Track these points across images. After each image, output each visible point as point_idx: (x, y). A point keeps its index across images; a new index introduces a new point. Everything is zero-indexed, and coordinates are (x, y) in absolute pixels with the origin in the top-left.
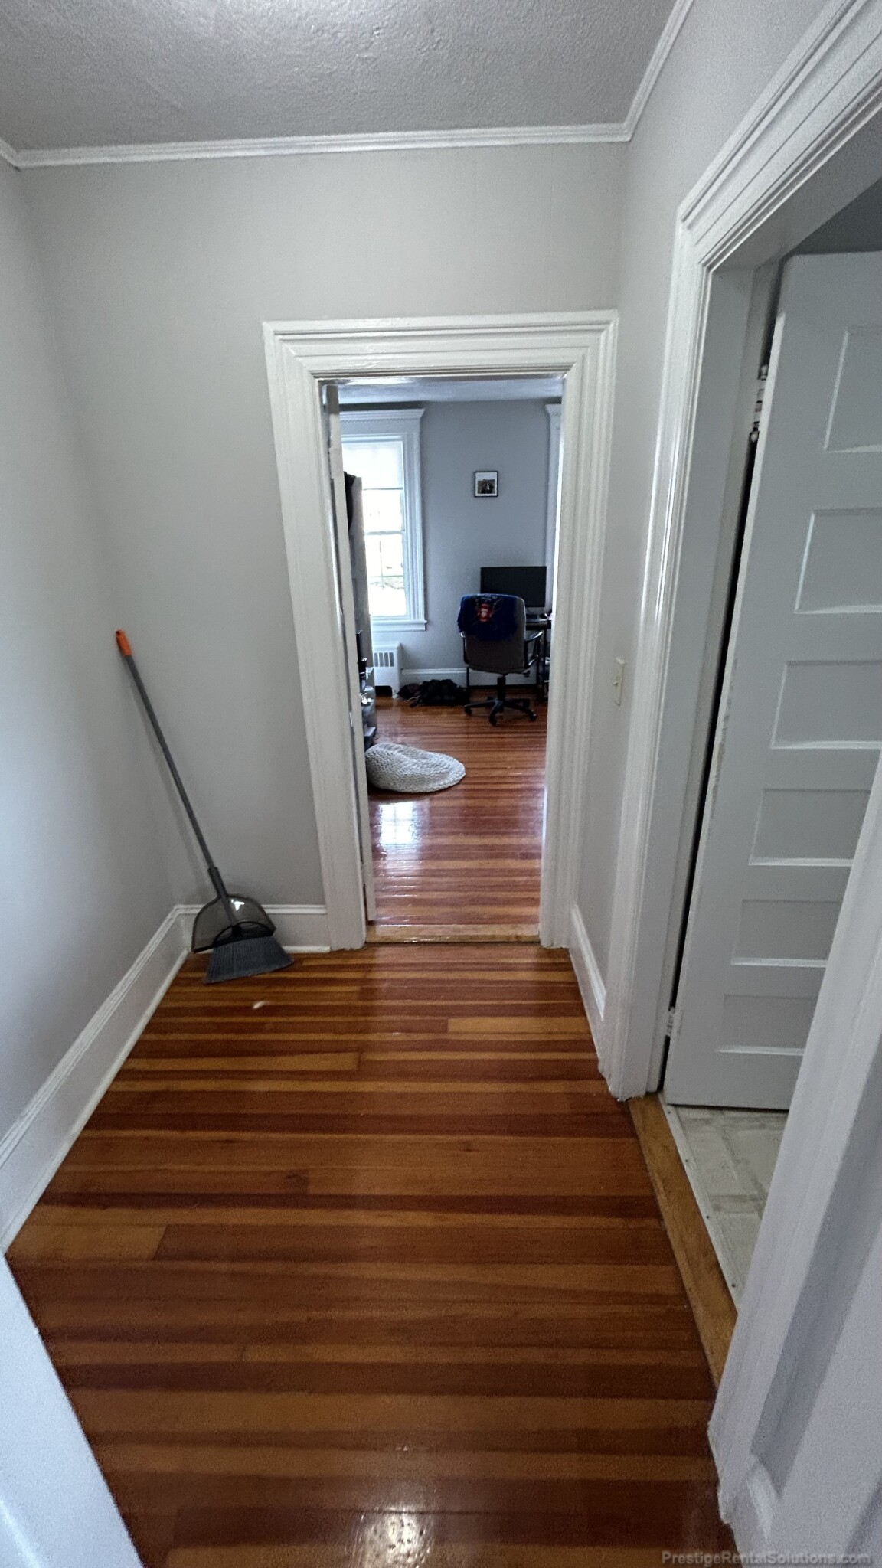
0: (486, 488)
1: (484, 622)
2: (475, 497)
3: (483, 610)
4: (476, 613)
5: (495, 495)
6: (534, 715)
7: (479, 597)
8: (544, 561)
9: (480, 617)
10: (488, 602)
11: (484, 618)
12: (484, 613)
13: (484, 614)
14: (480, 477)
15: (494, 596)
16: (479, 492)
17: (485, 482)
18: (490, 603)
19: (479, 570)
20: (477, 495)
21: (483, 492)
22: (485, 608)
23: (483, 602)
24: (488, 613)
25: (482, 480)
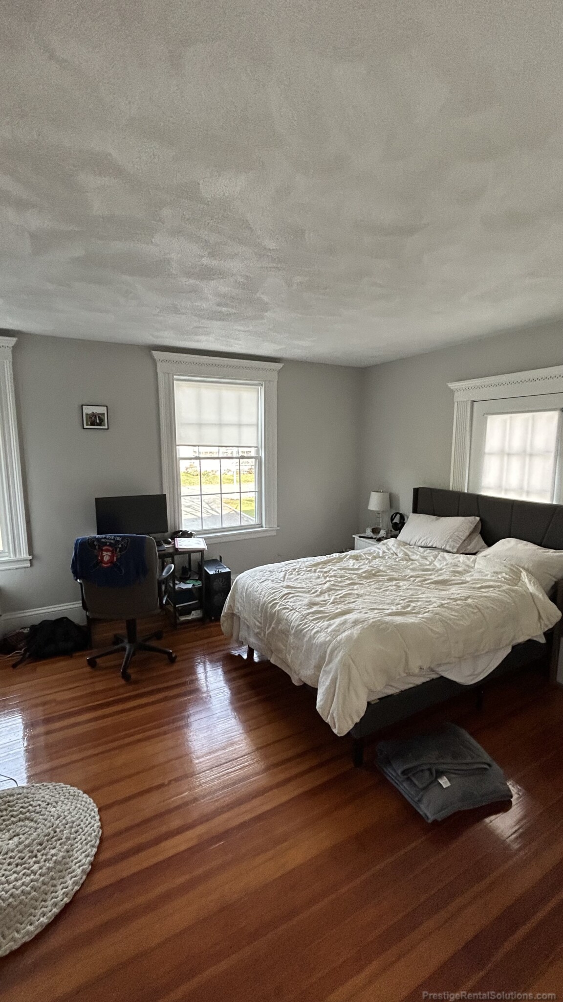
0: (96, 421)
1: (108, 567)
2: (84, 428)
3: (105, 553)
4: (97, 556)
5: (106, 427)
6: (174, 655)
7: (99, 540)
8: (162, 490)
9: (102, 561)
10: (111, 545)
11: (106, 563)
12: (106, 556)
13: (106, 559)
14: (88, 410)
15: (118, 537)
16: (87, 425)
17: (94, 415)
18: (114, 545)
19: (94, 500)
20: (85, 427)
21: (92, 424)
22: (107, 551)
23: (105, 544)
24: (112, 557)
25: (90, 412)
